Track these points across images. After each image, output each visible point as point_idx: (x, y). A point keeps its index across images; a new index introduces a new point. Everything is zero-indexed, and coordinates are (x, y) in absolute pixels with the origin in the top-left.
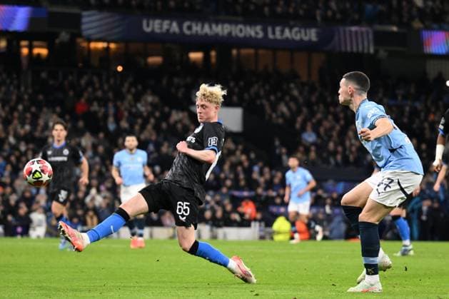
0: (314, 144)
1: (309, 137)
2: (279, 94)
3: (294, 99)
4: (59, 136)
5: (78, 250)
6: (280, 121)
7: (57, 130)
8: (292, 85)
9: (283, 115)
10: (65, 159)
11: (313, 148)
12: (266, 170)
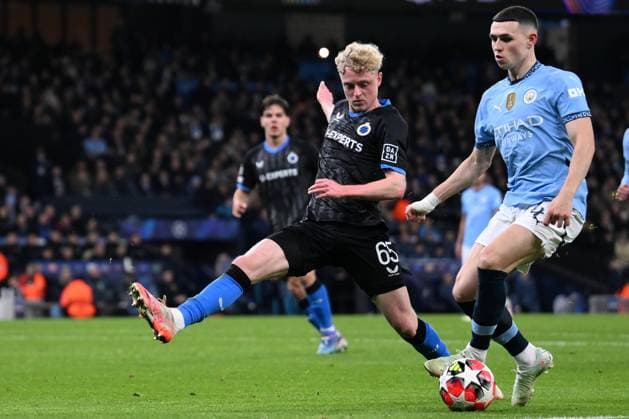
0: (104, 157)
1: (95, 146)
2: (45, 75)
3: (68, 82)
4: (275, 128)
5: (164, 340)
6: (47, 119)
7: (270, 116)
8: (65, 60)
9: (49, 110)
10: (294, 172)
11: (101, 164)
12: (25, 201)
